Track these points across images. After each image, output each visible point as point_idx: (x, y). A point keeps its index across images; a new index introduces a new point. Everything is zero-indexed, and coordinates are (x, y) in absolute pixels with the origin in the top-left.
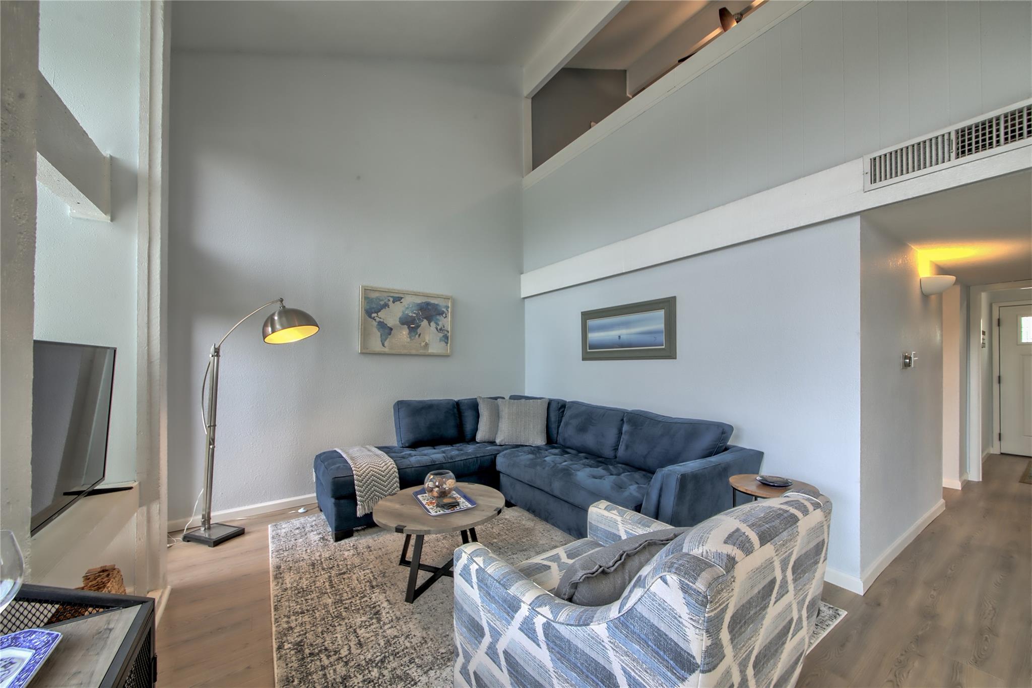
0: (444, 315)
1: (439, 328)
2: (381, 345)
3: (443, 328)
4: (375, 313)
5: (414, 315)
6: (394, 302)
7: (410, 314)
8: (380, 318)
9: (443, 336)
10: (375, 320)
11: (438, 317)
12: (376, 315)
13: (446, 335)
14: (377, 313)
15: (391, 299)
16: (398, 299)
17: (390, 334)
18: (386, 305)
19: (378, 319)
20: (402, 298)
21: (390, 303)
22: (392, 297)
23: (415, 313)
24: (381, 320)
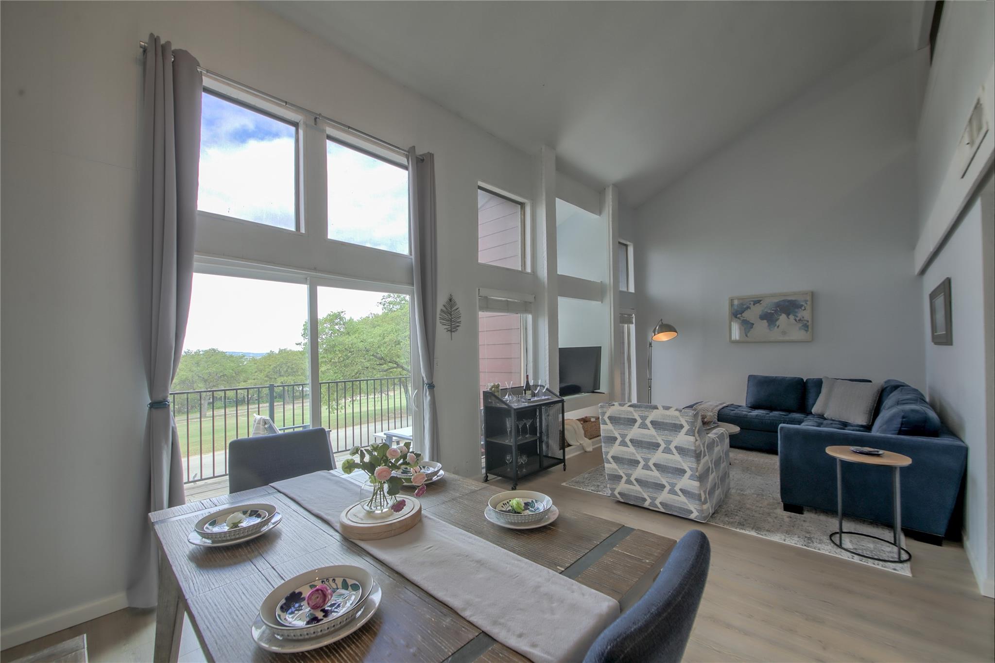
0: (803, 308)
1: (798, 319)
2: (745, 335)
3: (802, 319)
4: (739, 314)
5: (773, 312)
6: (754, 304)
7: (769, 311)
8: (744, 317)
9: (803, 325)
10: (740, 319)
11: (796, 310)
12: (740, 315)
13: (806, 324)
14: (741, 314)
15: (752, 303)
16: (757, 302)
17: (752, 328)
18: (748, 308)
19: (742, 318)
20: (761, 301)
21: (752, 306)
22: (752, 301)
23: (773, 310)
24: (745, 319)
